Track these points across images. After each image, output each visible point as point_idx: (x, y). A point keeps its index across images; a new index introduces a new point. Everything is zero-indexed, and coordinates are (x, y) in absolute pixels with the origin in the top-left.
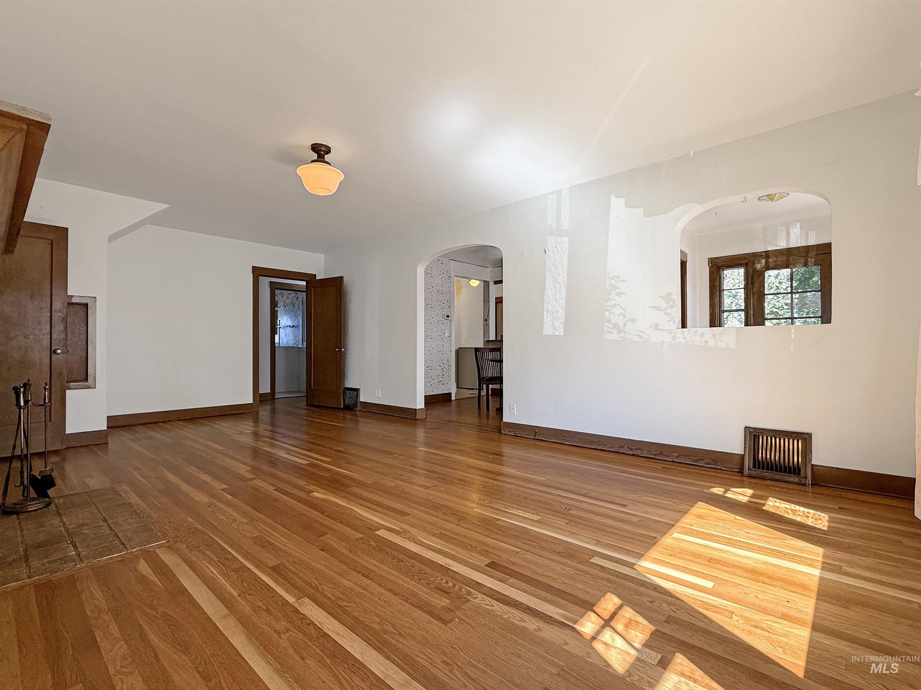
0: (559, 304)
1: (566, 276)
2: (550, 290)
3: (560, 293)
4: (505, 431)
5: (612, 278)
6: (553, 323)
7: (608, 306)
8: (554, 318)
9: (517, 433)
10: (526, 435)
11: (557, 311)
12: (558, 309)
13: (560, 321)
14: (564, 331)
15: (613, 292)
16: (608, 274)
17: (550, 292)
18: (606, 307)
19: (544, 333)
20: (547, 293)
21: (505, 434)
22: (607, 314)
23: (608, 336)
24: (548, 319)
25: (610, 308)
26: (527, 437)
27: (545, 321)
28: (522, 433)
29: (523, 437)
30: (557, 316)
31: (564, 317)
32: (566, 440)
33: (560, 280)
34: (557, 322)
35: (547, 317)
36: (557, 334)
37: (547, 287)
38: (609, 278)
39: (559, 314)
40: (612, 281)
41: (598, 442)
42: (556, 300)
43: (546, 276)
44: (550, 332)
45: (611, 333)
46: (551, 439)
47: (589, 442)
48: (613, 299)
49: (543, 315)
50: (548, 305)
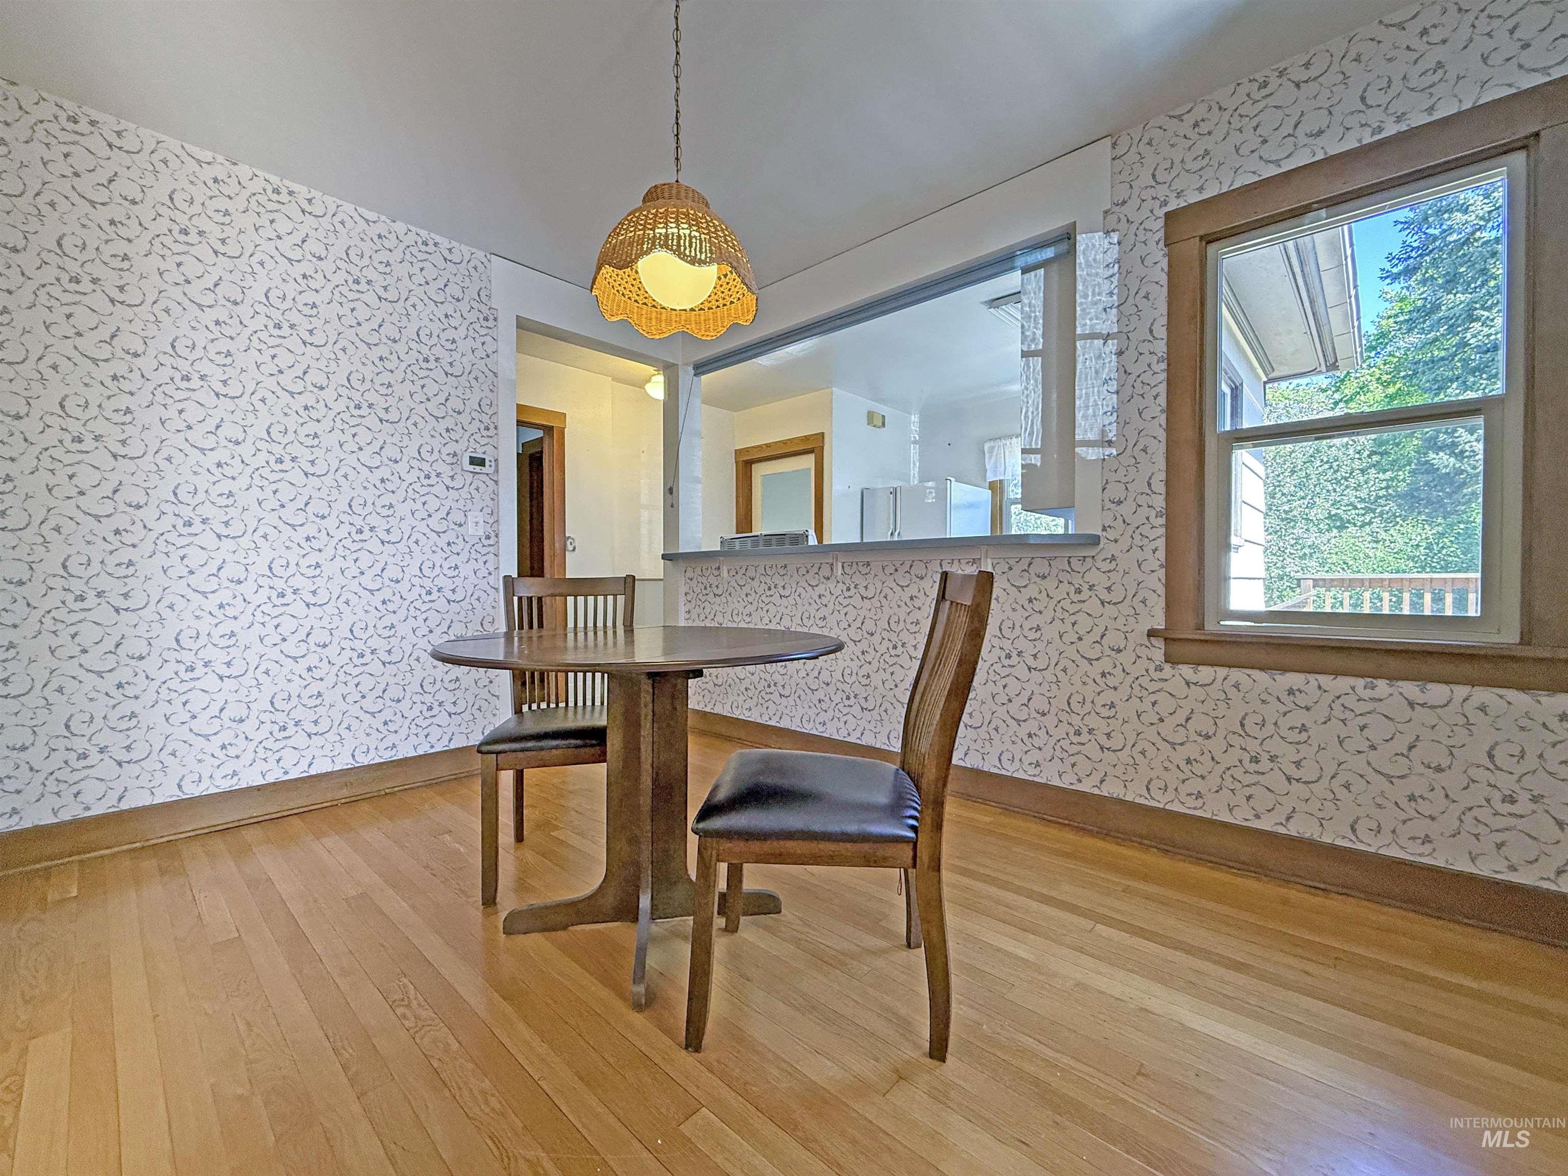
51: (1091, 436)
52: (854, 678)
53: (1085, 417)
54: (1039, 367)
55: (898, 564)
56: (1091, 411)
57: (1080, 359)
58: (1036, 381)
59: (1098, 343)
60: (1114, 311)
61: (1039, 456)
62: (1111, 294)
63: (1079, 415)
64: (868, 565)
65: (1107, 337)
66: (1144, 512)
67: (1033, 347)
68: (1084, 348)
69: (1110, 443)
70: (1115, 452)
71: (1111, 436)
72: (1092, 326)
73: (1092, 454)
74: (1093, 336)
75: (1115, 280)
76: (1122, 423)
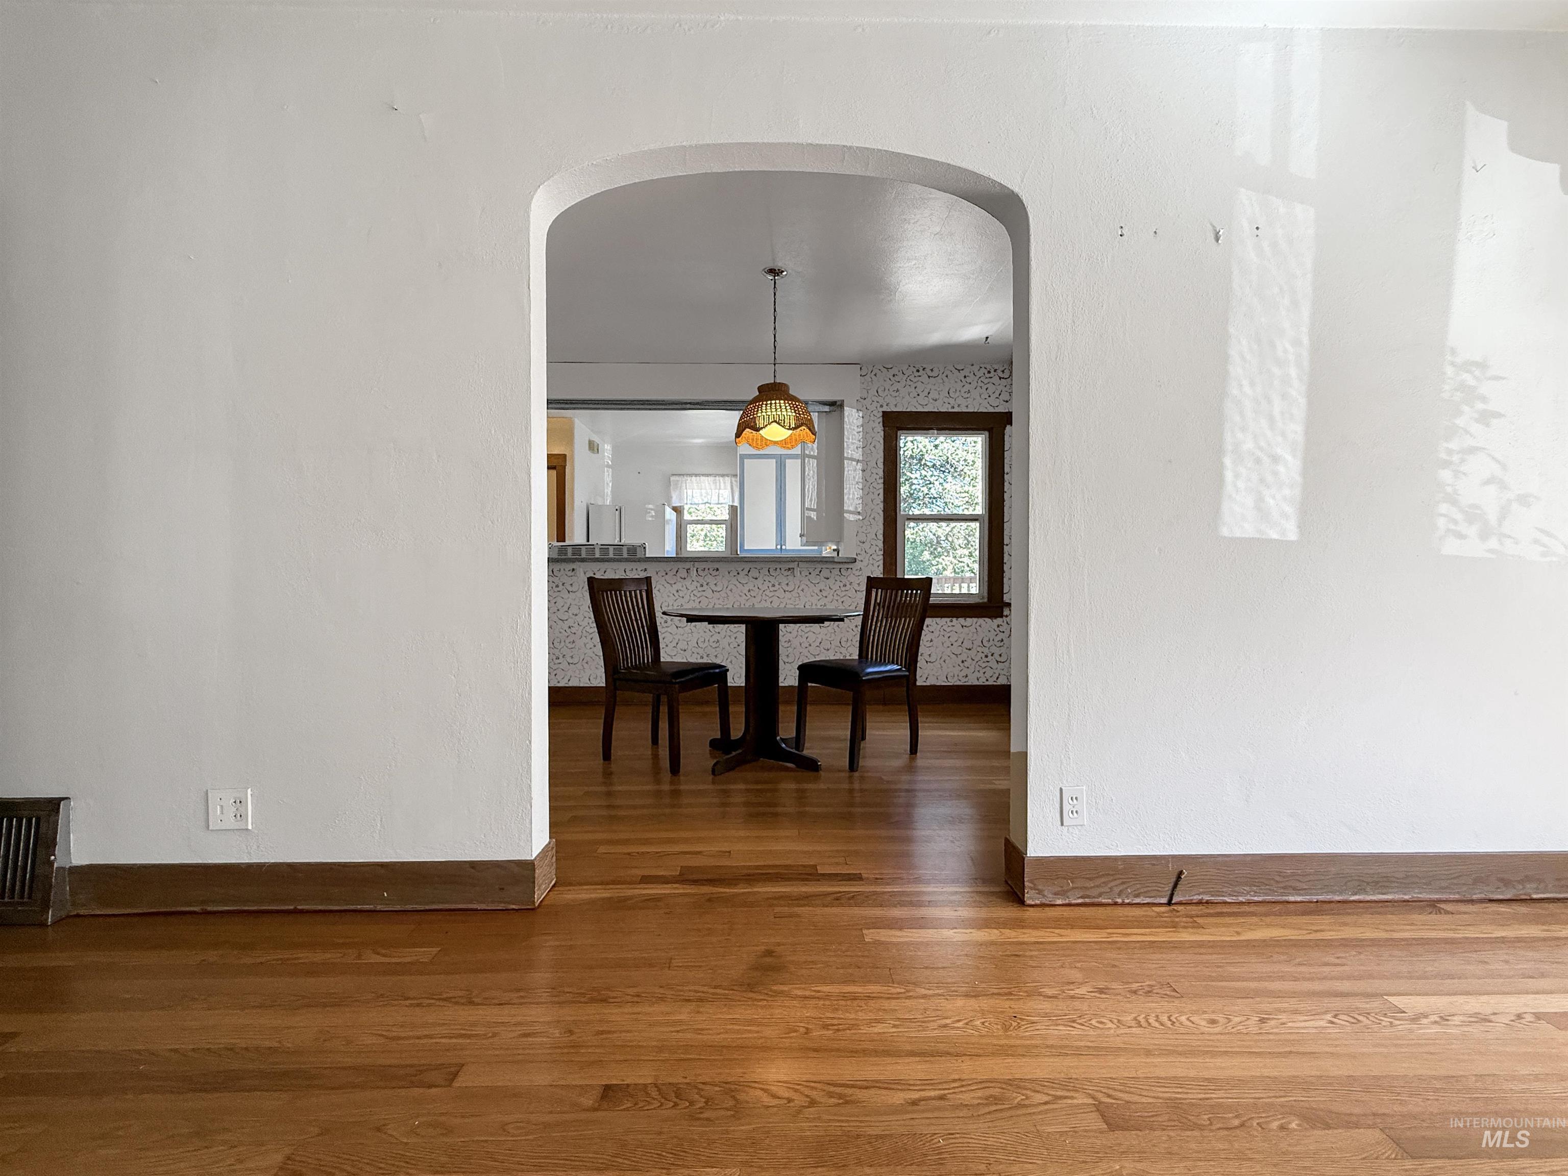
0: (1283, 434)
1: (1306, 340)
2: (1245, 382)
3: (1284, 396)
4: (1040, 892)
5: (1467, 366)
6: (1260, 499)
7: (1450, 452)
8: (1262, 480)
9: (1095, 892)
10: (1137, 896)
11: (1275, 459)
12: (1279, 451)
13: (1287, 492)
14: (1301, 527)
15: (1466, 409)
16: (1453, 352)
17: (1247, 389)
18: (1443, 456)
19: (1225, 532)
20: (1235, 392)
21: (1043, 905)
22: (1446, 475)
23: (1451, 547)
24: (1241, 484)
25: (1455, 458)
26: (1137, 900)
27: (1229, 488)
28: (1117, 890)
29: (1123, 904)
30: (1275, 473)
31: (1299, 479)
32: (1294, 889)
33: (1285, 351)
34: (1274, 497)
35: (1237, 476)
36: (1275, 536)
37: (1236, 369)
38: (1453, 364)
39: (1281, 469)
40: (1466, 376)
41: (1407, 877)
42: (1271, 420)
43: (1232, 330)
44: (1248, 530)
45: (1461, 536)
46: (1240, 894)
47: (1377, 882)
48: (1467, 432)
49: (1221, 467)
50: (1240, 435)
51: (851, 509)
52: (706, 644)
53: (848, 498)
54: (815, 465)
55: (740, 570)
56: (851, 496)
57: (846, 469)
58: (814, 472)
59: (854, 463)
60: (861, 449)
61: (815, 513)
62: (860, 441)
63: (846, 498)
64: (717, 570)
65: (858, 461)
66: (874, 547)
67: (812, 453)
68: (848, 464)
69: (859, 513)
70: (861, 518)
71: (859, 510)
72: (852, 454)
73: (852, 517)
74: (852, 459)
75: (861, 434)
76: (865, 505)
